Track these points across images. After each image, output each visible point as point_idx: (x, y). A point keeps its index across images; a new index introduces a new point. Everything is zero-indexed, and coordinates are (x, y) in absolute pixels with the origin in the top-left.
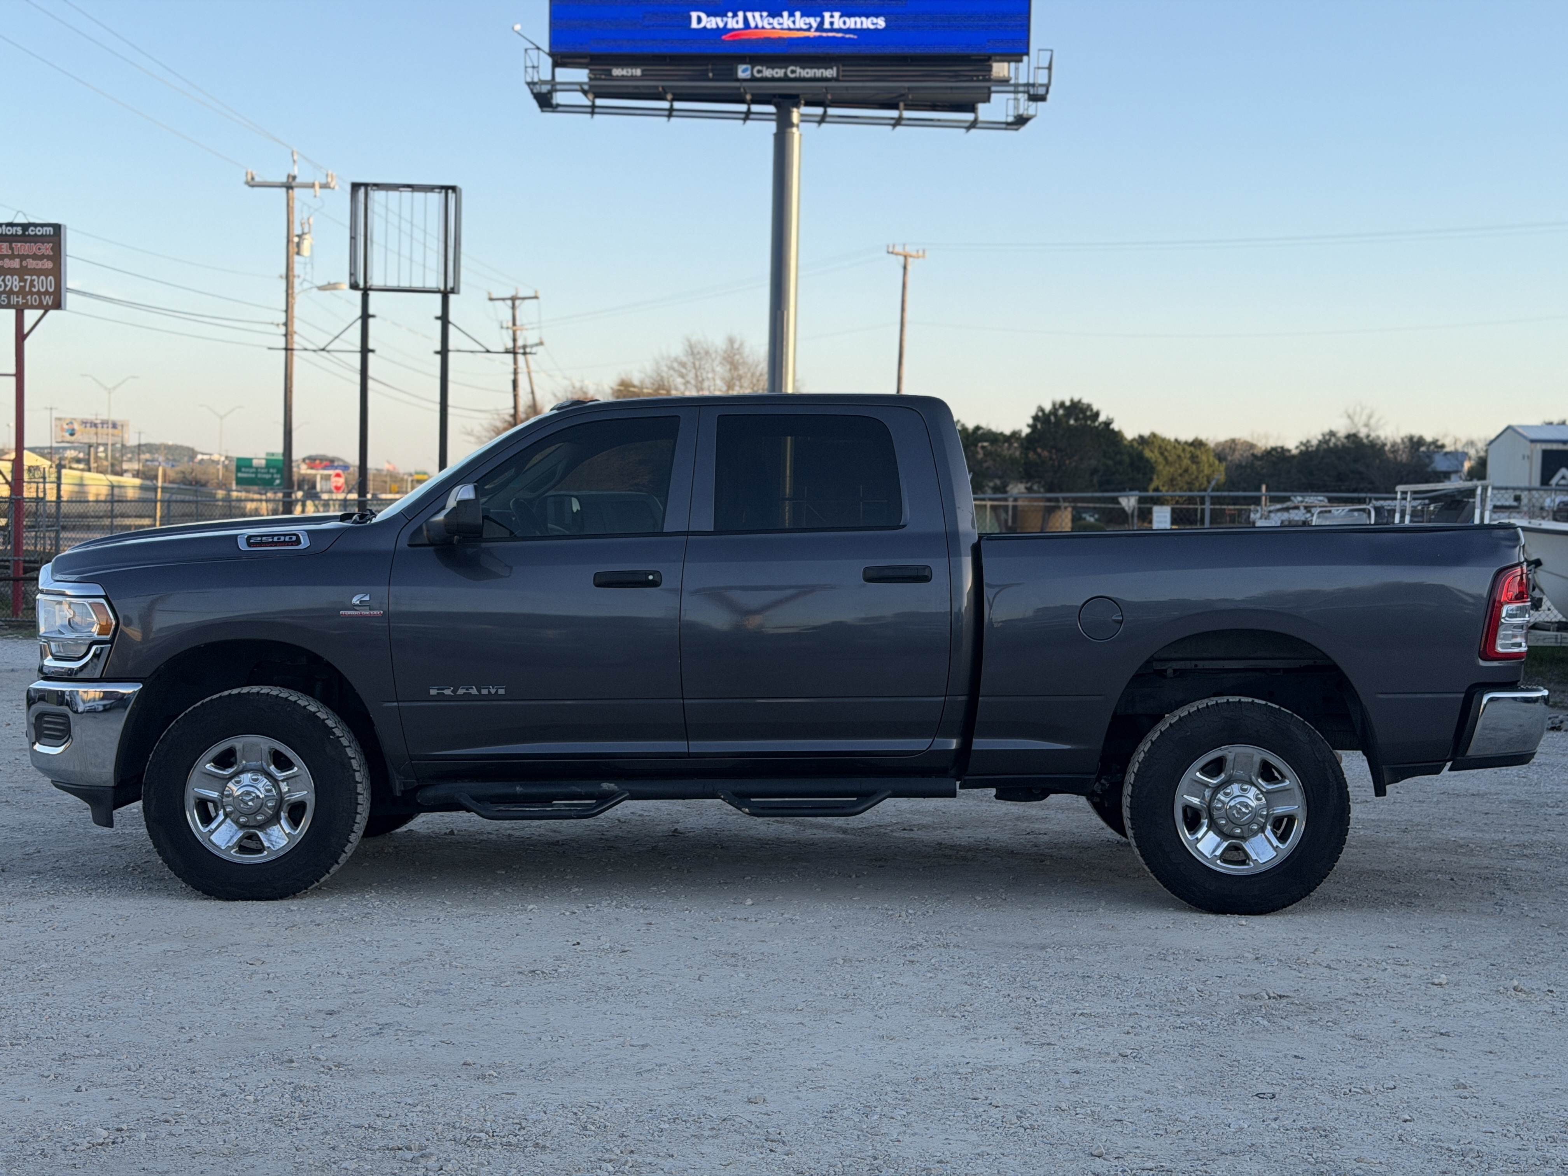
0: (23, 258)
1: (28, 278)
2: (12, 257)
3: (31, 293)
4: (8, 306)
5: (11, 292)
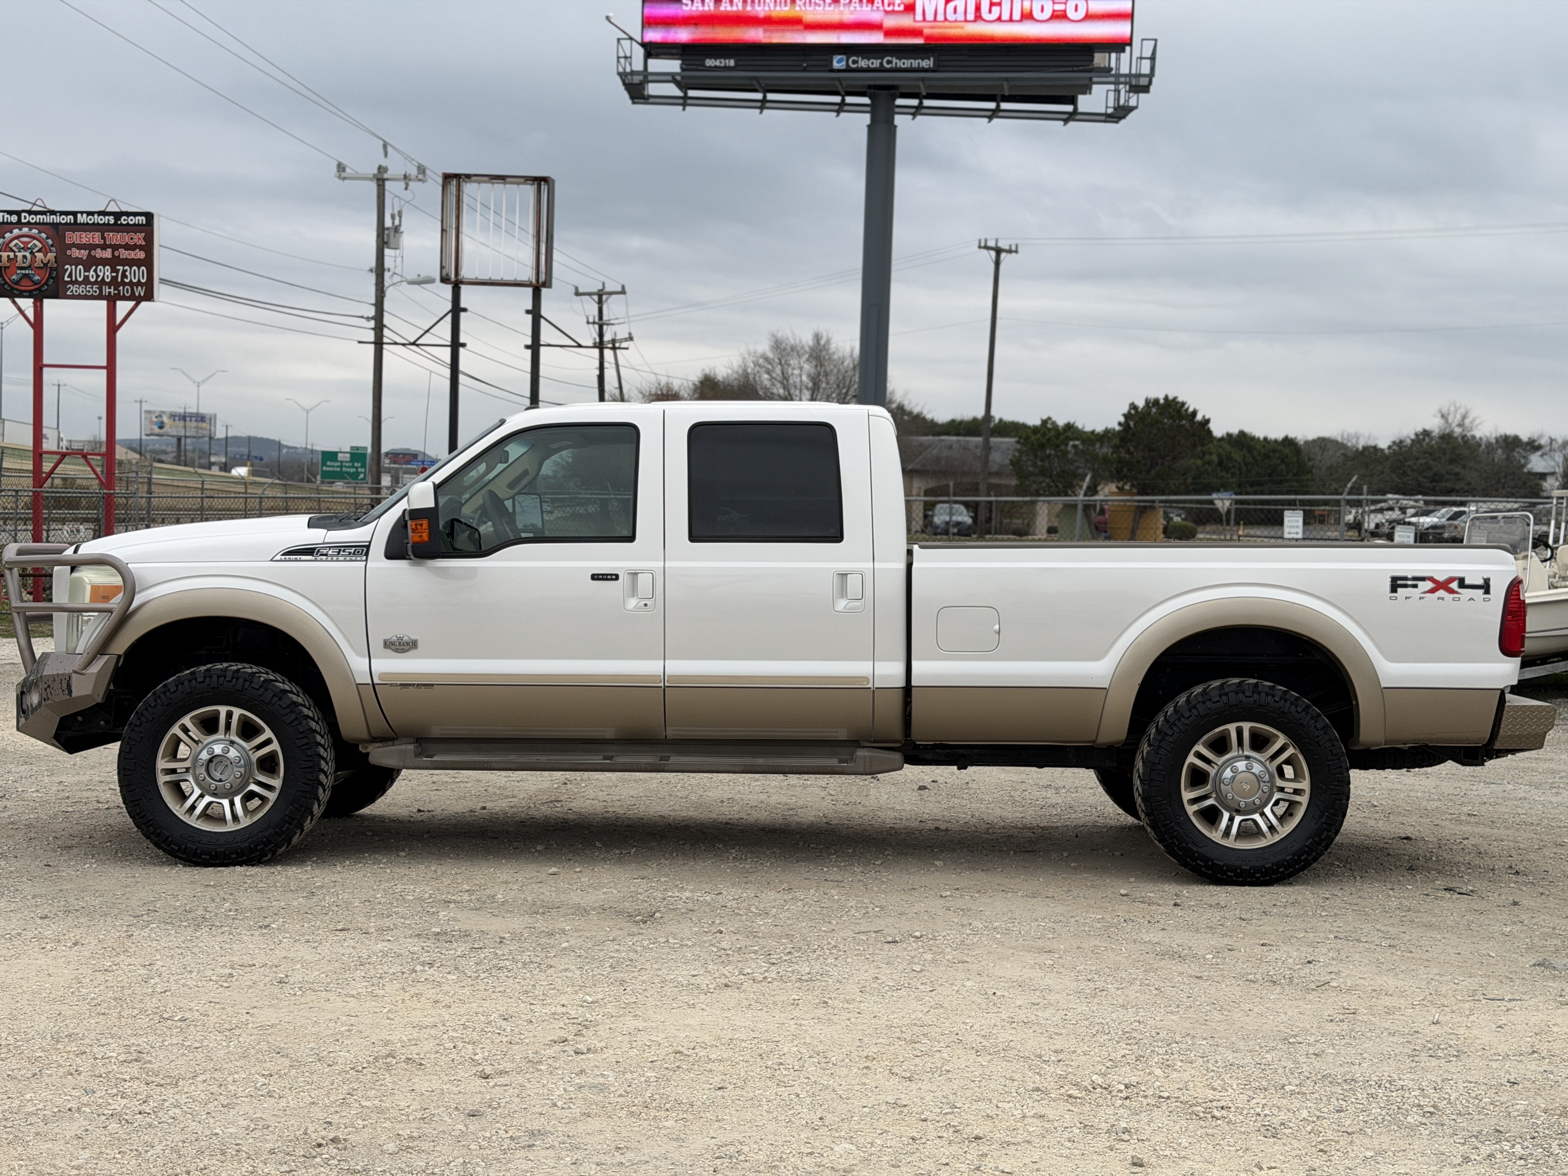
0: (115, 248)
1: (121, 268)
2: (104, 247)
3: (124, 284)
4: (100, 297)
5: (101, 283)
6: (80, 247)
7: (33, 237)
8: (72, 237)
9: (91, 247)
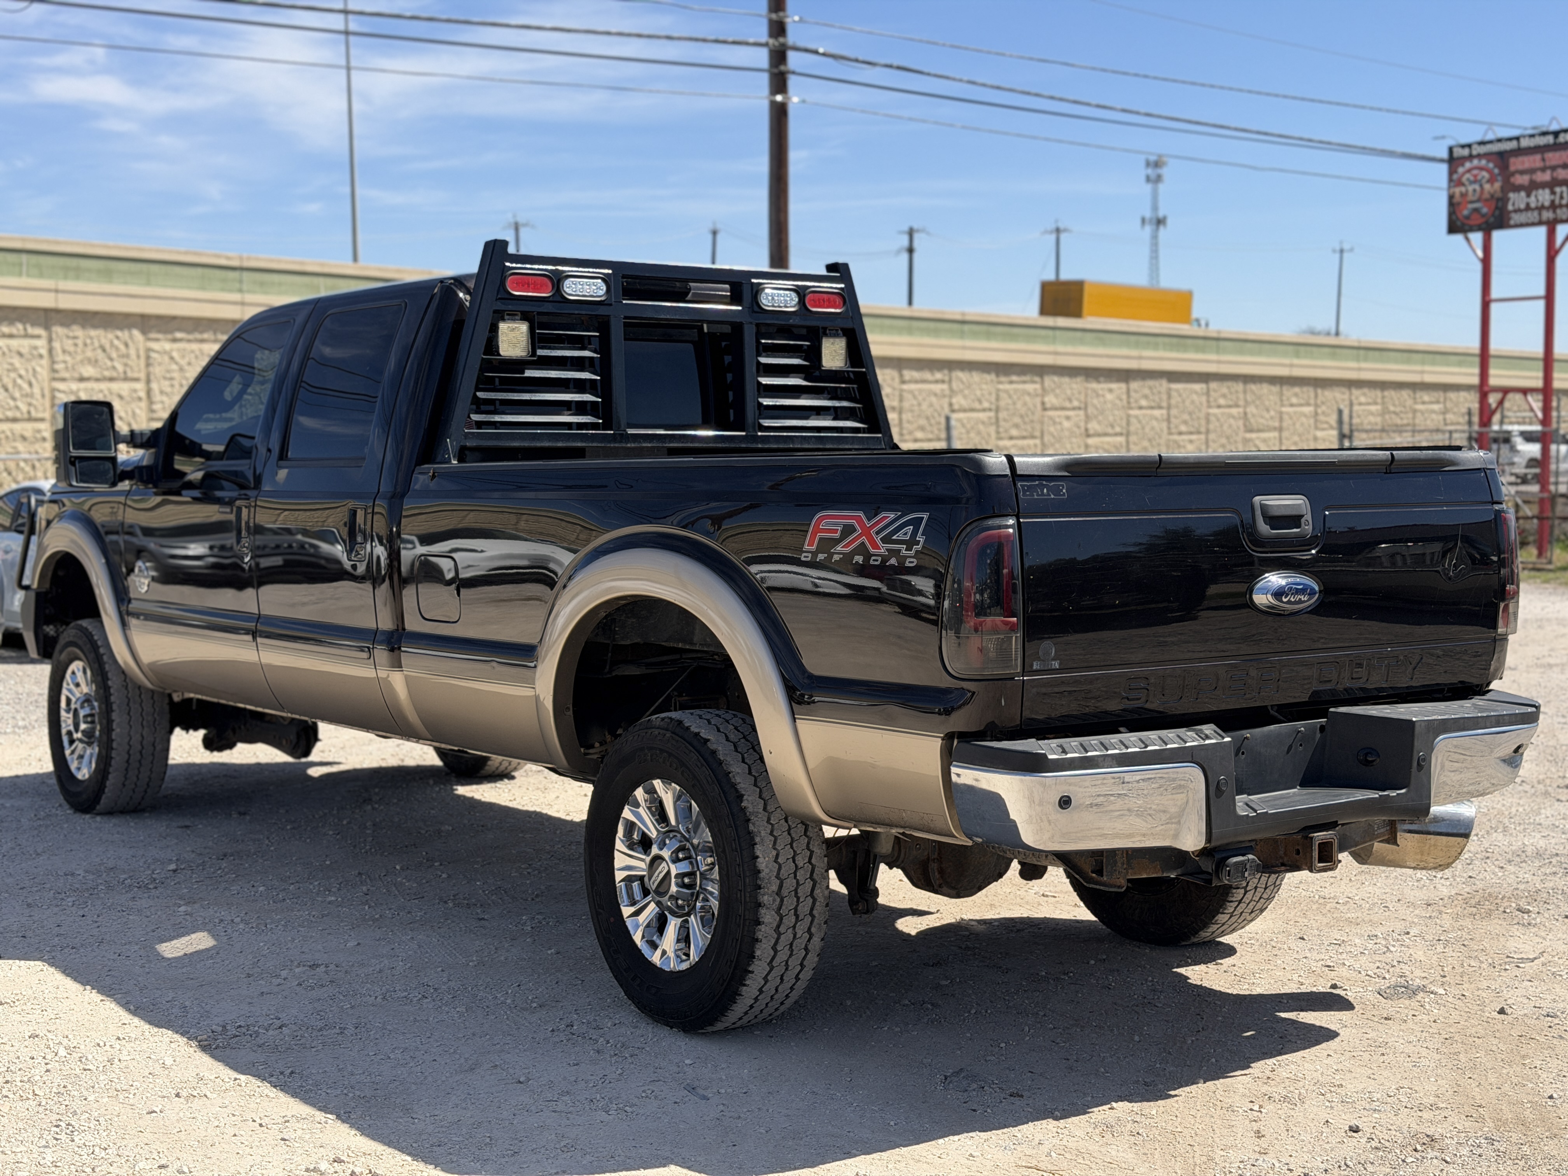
0: (1553, 168)
1: (1558, 190)
2: (1543, 170)
3: (1561, 206)
4: (1540, 223)
5: (1541, 208)
6: (1522, 172)
7: (1481, 169)
8: (1516, 164)
9: (1532, 171)
